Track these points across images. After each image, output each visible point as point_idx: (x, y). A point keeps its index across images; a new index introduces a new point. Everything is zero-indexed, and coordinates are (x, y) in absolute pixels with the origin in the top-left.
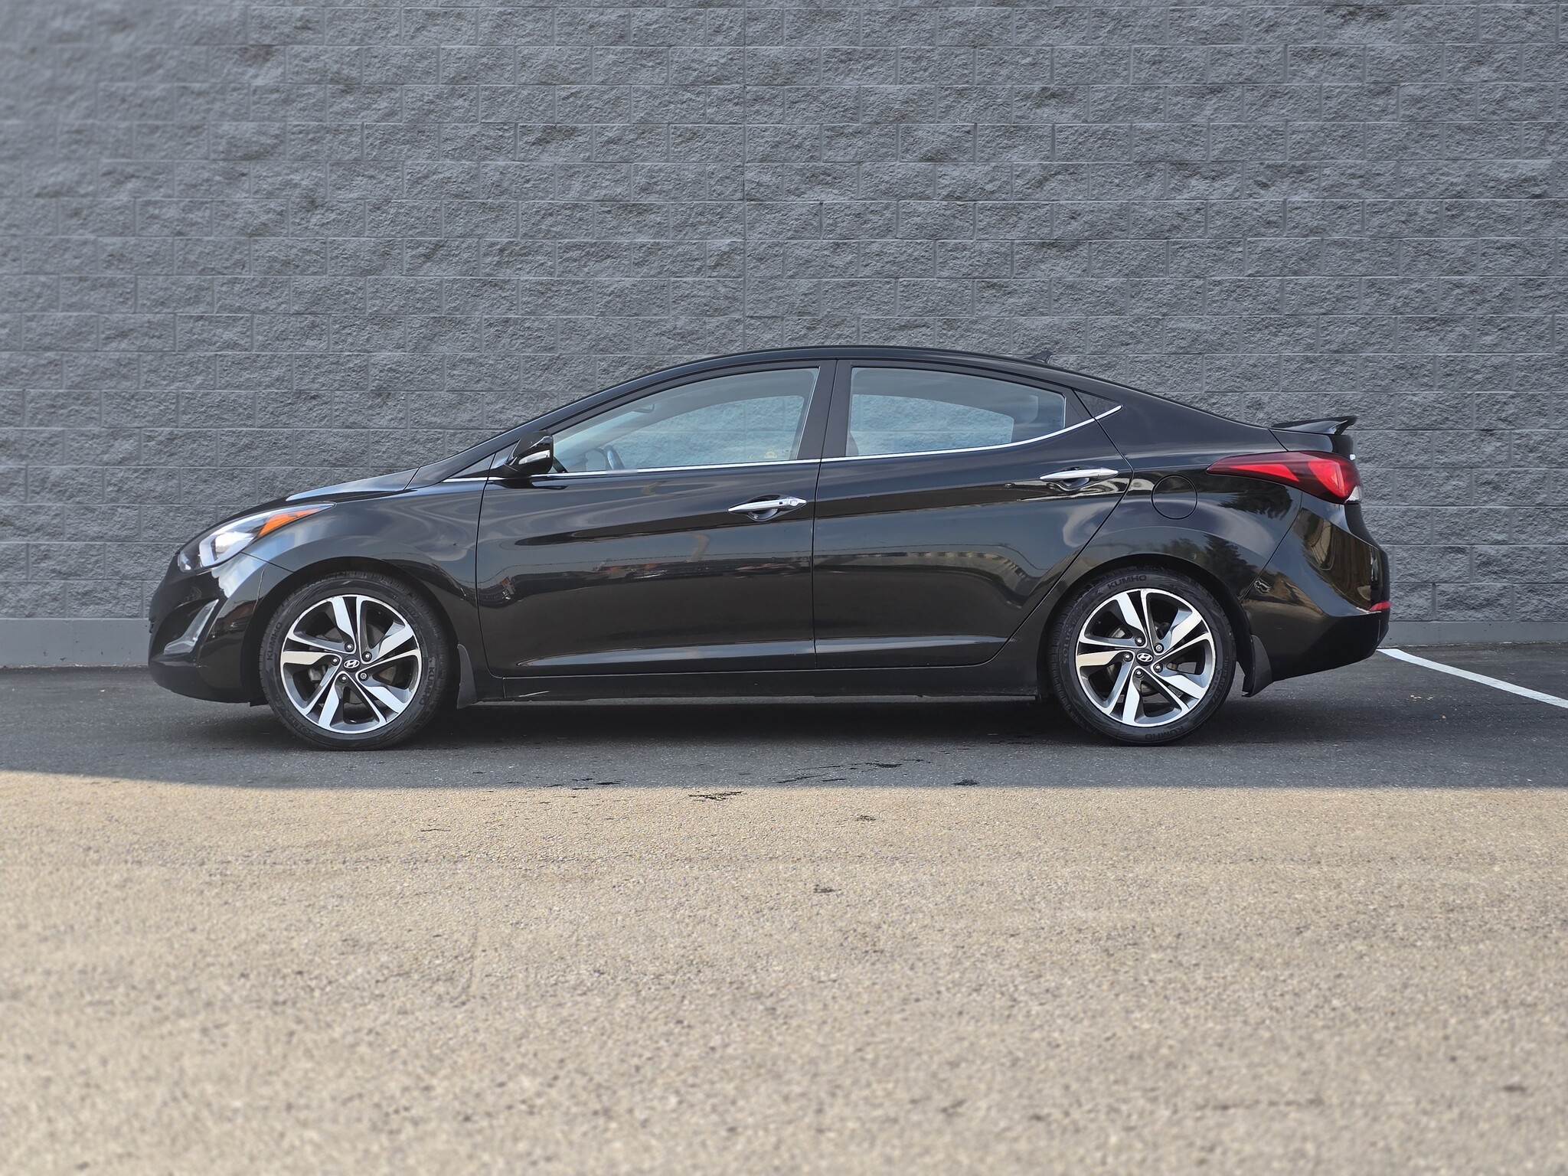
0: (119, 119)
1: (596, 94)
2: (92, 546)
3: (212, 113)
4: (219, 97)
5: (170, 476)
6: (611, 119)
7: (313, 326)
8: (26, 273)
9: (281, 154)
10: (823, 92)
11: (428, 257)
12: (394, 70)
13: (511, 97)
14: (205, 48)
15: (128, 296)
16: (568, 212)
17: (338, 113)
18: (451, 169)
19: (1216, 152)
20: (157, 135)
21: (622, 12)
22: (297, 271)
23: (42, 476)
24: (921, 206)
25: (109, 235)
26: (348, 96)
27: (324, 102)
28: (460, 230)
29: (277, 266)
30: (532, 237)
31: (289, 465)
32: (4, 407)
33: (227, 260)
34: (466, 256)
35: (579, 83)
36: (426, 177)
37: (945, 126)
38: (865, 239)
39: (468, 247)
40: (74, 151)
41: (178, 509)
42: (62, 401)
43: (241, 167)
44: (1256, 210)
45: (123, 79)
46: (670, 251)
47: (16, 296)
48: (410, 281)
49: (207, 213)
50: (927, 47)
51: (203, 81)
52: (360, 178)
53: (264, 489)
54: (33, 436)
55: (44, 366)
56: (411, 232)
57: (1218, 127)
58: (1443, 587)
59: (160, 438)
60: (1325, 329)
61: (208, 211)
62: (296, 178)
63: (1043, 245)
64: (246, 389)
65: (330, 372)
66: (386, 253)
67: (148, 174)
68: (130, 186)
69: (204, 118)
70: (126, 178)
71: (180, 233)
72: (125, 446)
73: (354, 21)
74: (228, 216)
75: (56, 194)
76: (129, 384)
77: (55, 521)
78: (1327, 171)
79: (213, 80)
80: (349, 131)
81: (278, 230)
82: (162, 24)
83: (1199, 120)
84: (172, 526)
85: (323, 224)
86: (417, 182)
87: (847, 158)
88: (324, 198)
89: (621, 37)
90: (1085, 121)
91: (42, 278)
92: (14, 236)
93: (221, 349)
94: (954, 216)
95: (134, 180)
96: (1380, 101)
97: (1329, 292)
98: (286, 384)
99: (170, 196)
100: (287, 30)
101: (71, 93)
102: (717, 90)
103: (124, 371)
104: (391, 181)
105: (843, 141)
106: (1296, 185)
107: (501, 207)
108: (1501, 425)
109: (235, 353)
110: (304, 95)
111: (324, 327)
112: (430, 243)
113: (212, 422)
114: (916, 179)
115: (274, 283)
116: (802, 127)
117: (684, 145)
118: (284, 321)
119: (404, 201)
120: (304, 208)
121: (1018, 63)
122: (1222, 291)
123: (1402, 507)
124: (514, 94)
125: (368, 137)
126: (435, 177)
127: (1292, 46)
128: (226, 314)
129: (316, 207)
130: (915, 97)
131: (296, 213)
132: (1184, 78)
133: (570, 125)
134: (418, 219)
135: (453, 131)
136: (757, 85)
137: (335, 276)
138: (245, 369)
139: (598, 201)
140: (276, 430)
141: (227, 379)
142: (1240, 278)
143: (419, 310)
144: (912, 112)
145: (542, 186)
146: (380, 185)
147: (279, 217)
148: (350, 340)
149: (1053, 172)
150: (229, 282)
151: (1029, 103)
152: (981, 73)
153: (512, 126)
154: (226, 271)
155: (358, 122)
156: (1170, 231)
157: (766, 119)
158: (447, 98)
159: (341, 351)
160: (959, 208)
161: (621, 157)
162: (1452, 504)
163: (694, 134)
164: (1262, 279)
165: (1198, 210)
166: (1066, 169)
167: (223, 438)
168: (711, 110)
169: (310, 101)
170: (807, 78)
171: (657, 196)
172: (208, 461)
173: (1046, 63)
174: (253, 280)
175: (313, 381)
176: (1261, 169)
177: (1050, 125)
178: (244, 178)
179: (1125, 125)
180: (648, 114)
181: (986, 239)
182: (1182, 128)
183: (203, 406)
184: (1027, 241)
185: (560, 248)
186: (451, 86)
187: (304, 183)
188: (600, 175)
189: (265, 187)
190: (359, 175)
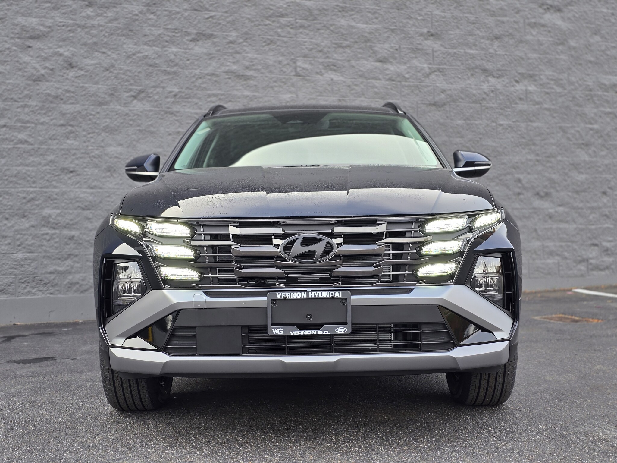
1: (223, 18)
3: (11, 11)
6: (231, 31)
7: (71, 132)
9: (52, 37)
10: (331, 25)
11: (135, 97)
13: (179, 16)
16: (209, 77)
17: (84, 17)
18: (148, 51)
19: (499, 66)
22: (62, 102)
24: (377, 83)
28: (153, 84)
29: (50, 99)
30: (191, 89)
31: (58, 209)
33: (20, 94)
34: (156, 97)
35: (214, 11)
36: (134, 54)
37: (387, 46)
39: (158, 93)
43: (28, 43)
44: (515, 92)
46: (261, 100)
48: (126, 110)
49: (8, 67)
50: (378, 8)
52: (96, 53)
53: (43, 223)
56: (126, 83)
57: (499, 55)
58: (591, 261)
60: (543, 147)
62: (61, 50)
63: (430, 104)
64: (32, 166)
65: (81, 158)
66: (112, 94)
69: (6, 14)
74: (20, 70)
78: (542, 77)
80: (90, 27)
81: (50, 78)
83: (491, 51)
85: (76, 77)
86: (129, 57)
87: (343, 58)
88: (77, 62)
90: (446, 48)
93: (17, 144)
94: (392, 89)
96: (560, 47)
98: (55, 164)
102: (283, 20)
104: (114, 56)
105: (341, 50)
106: (530, 82)
107: (175, 73)
108: (609, 190)
109: (25, 146)
110: (65, 6)
111: (77, 133)
112: (136, 89)
113: (11, 185)
114: (375, 70)
115: (48, 108)
116: (323, 42)
117: (266, 47)
118: (54, 129)
119: (122, 67)
120: (65, 67)
121: (416, 19)
122: (503, 129)
123: (575, 226)
124: (181, 14)
125: (102, 31)
126: (139, 55)
127: (527, 21)
128: (19, 124)
129: (72, 67)
130: (373, 31)
131: (61, 70)
132: (485, 31)
133: (211, 33)
134: (130, 76)
135: (148, 31)
136: (301, 19)
137: (84, 105)
138: (31, 155)
139: (224, 72)
140: (50, 190)
141: (21, 161)
142: (510, 123)
143: (131, 125)
144: (372, 38)
145: (196, 63)
146: (108, 58)
147: (51, 72)
148: (92, 140)
149: (433, 70)
150: (22, 106)
151: (422, 38)
152: (402, 22)
153: (180, 30)
154: (19, 100)
155: (96, 22)
156: (482, 100)
157: (305, 37)
158: (145, 14)
159: (87, 146)
160: (394, 85)
161: (236, 51)
162: (593, 225)
163: (271, 41)
164: (519, 124)
165: (492, 91)
166: (438, 69)
167: (19, 194)
168: (279, 30)
169: (69, 9)
170: (324, 18)
171: (253, 71)
172: (9, 207)
173: (429, 19)
174: (36, 106)
175: (71, 163)
176: (516, 74)
177: (431, 48)
178: (30, 49)
179: (462, 51)
180: (249, 30)
181: (405, 101)
182: (485, 54)
183: (6, 176)
184: (423, 102)
185: (206, 96)
186: (147, 8)
187: (66, 54)
188: (225, 59)
189: (43, 54)
190: (96, 51)
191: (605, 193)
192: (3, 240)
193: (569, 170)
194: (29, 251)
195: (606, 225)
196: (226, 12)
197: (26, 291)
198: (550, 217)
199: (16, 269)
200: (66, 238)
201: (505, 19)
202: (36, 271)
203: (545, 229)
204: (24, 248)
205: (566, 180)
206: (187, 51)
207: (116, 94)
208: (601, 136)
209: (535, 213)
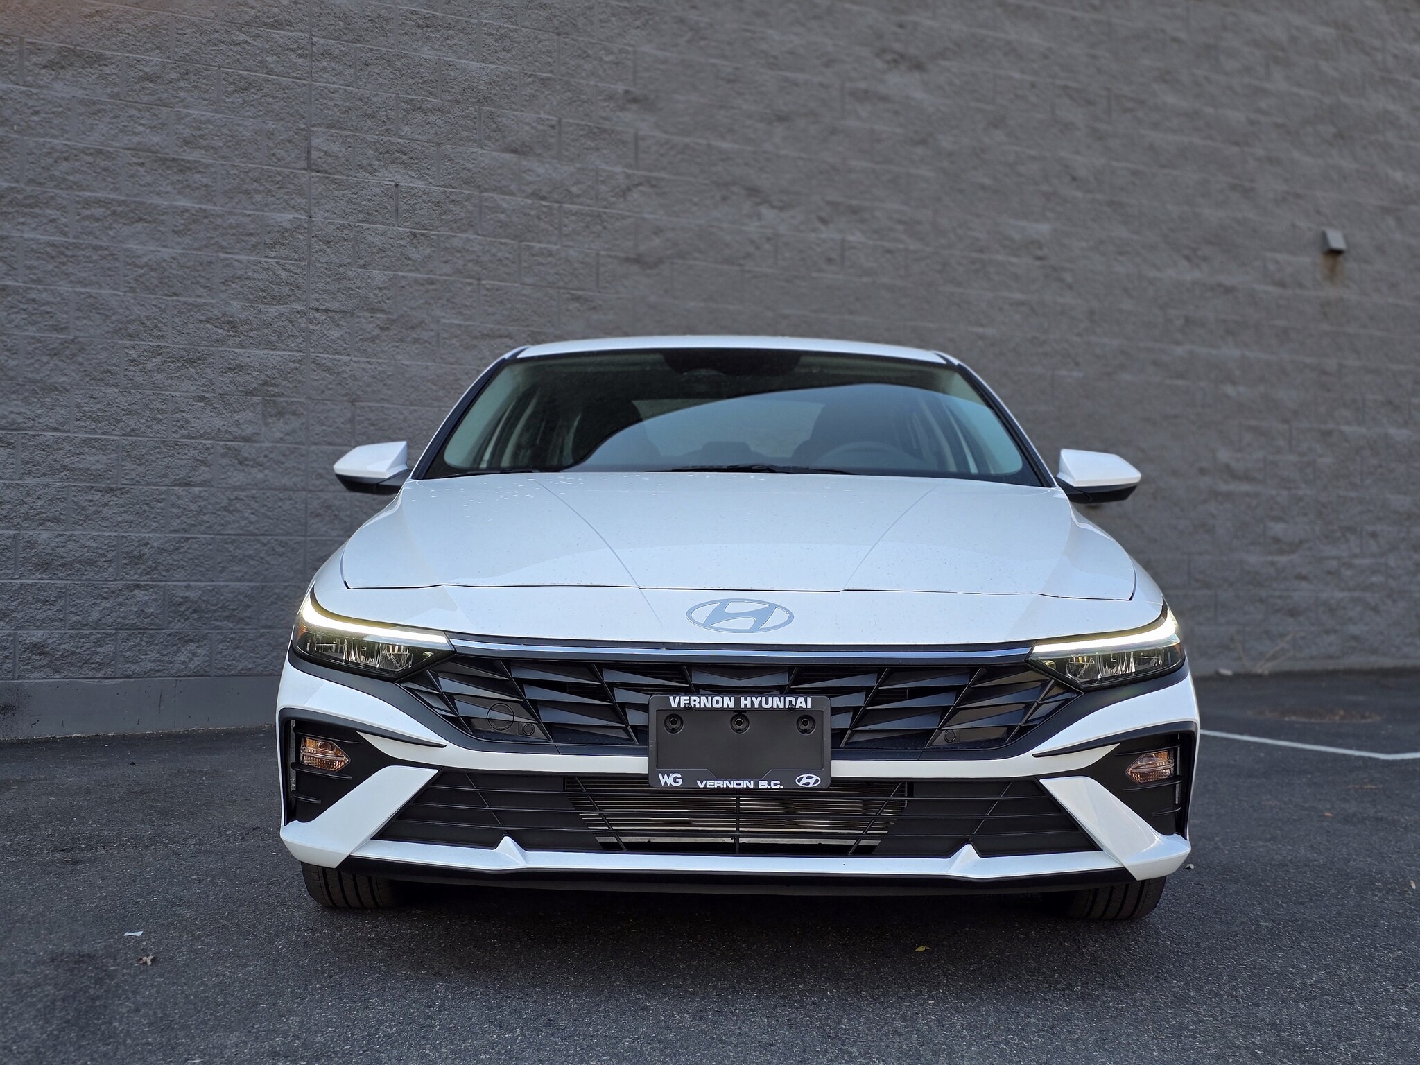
1: (129, 17)
6: (147, 51)
10: (399, 57)
16: (89, 159)
19: (784, 182)
24: (504, 201)
30: (40, 184)
37: (529, 116)
38: (444, 231)
44: (818, 245)
46: (219, 221)
50: (511, 27)
63: (627, 260)
78: (878, 214)
83: (768, 147)
87: (425, 138)
90: (666, 132)
94: (539, 219)
96: (920, 150)
102: (280, 36)
105: (421, 117)
106: (851, 225)
114: (499, 171)
116: (377, 95)
117: (237, 95)
121: (601, 59)
127: (848, 85)
130: (498, 79)
132: (755, 101)
133: (95, 51)
136: (324, 38)
139: (128, 149)
142: (806, 312)
144: (495, 95)
145: (55, 122)
149: (635, 183)
151: (612, 105)
152: (565, 64)
153: (16, 39)
156: (744, 258)
157: (334, 79)
160: (544, 209)
161: (159, 99)
164: (825, 315)
165: (769, 239)
166: (648, 181)
168: (270, 59)
170: (382, 39)
171: (203, 152)
173: (630, 64)
176: (822, 204)
177: (632, 131)
179: (703, 141)
180: (192, 51)
181: (571, 247)
182: (754, 153)
184: (612, 254)
185: (78, 202)
188: (131, 117)
201: (800, 77)
206: (34, 91)
208: (1003, 354)
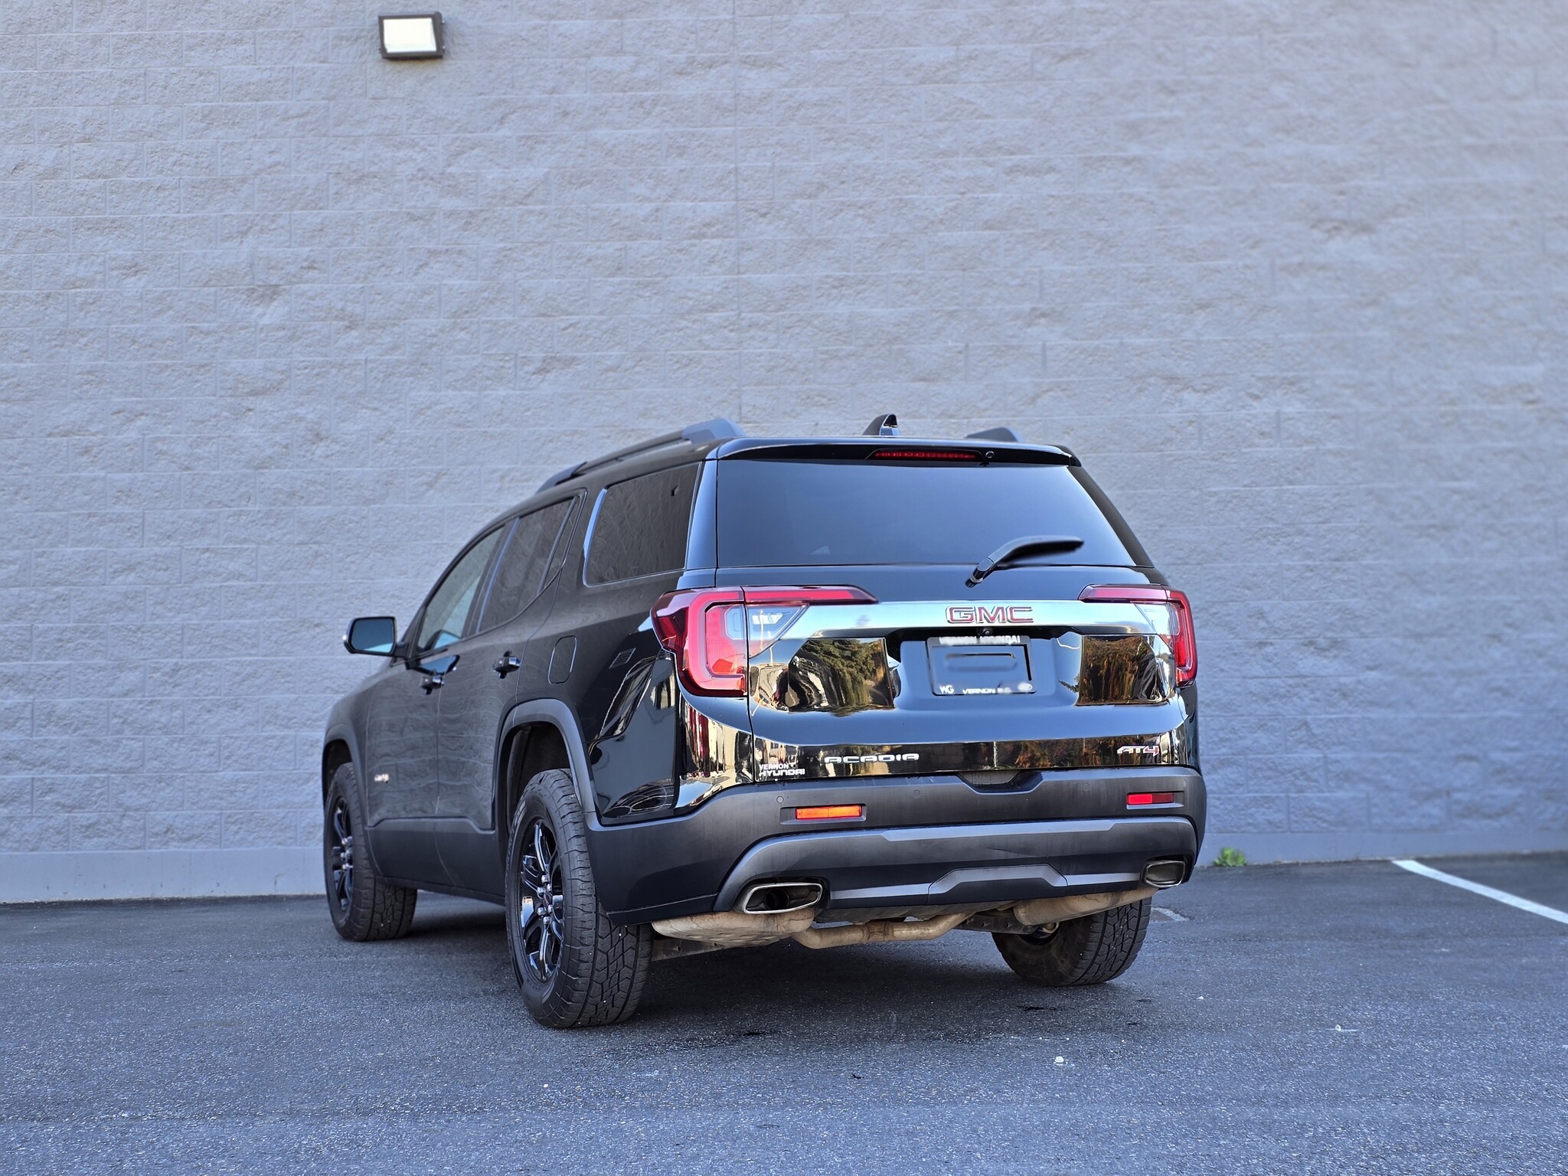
0: (130, 359)
1: (595, 324)
2: (97, 778)
3: (219, 350)
4: (226, 335)
5: (173, 707)
6: (609, 348)
7: (317, 555)
8: (37, 511)
9: (287, 389)
10: (817, 316)
11: (430, 485)
12: (397, 306)
13: (511, 329)
14: (213, 289)
15: (136, 530)
16: (568, 438)
17: (342, 348)
18: (454, 399)
19: (1207, 366)
20: (167, 374)
21: (618, 245)
22: (302, 502)
23: (48, 710)
25: (118, 472)
26: (353, 332)
27: (329, 338)
28: (462, 459)
29: (283, 497)
31: (293, 692)
32: (12, 642)
33: (233, 493)
34: (468, 483)
35: (578, 314)
36: (429, 408)
37: (936, 346)
39: (470, 475)
40: (87, 391)
41: (182, 739)
42: (69, 635)
43: (248, 403)
44: (1249, 421)
45: (134, 321)
47: (26, 533)
48: (413, 509)
49: (214, 448)
50: (918, 272)
51: (210, 322)
52: (364, 410)
53: (267, 717)
54: (39, 670)
55: (52, 601)
56: (414, 462)
57: (1208, 342)
58: (1457, 796)
59: (166, 669)
60: (1324, 537)
61: (215, 446)
62: (301, 411)
64: (251, 618)
65: (333, 600)
66: (389, 483)
67: (157, 411)
68: (139, 423)
69: (212, 356)
70: (136, 416)
71: (187, 468)
72: (131, 678)
73: (358, 260)
74: (235, 450)
75: (67, 433)
76: (135, 616)
77: (60, 755)
78: (1318, 382)
79: (222, 320)
80: (353, 365)
81: (283, 462)
82: (172, 267)
83: (1188, 335)
84: (175, 756)
85: (328, 456)
86: (420, 412)
87: (842, 380)
88: (328, 430)
89: (619, 269)
90: (1077, 339)
91: (53, 515)
92: (26, 474)
93: (228, 580)
95: (143, 417)
96: (1370, 312)
97: (1326, 501)
98: (289, 612)
99: (178, 433)
100: (292, 269)
101: (82, 336)
102: (713, 317)
103: (131, 603)
104: (393, 413)
105: (836, 364)
106: (1288, 396)
107: (502, 435)
108: (1508, 630)
109: (241, 583)
110: (309, 332)
111: (328, 556)
112: (432, 471)
113: (216, 652)
114: (910, 398)
115: (279, 514)
116: (797, 351)
117: (681, 371)
118: (288, 552)
119: (407, 431)
120: (309, 440)
121: (1006, 285)
122: (1218, 502)
123: (1412, 714)
124: (515, 326)
125: (371, 371)
126: (438, 407)
127: (1279, 262)
128: (231, 546)
129: (322, 439)
130: (907, 320)
131: (300, 446)
132: (1171, 294)
133: (570, 354)
134: (421, 448)
135: (456, 363)
136: (751, 312)
137: (339, 505)
138: (250, 599)
139: (597, 427)
140: (279, 658)
141: (232, 609)
142: (1236, 488)
143: (422, 536)
144: (904, 334)
145: (542, 414)
146: (384, 417)
147: (284, 450)
148: (353, 567)
149: (1045, 388)
150: (235, 514)
151: (1019, 323)
152: (972, 295)
153: (513, 356)
154: (232, 504)
155: (364, 358)
156: (1162, 444)
157: (761, 344)
158: (449, 331)
159: (345, 579)
160: (954, 426)
161: (621, 384)
162: (1462, 711)
163: (691, 360)
164: (1258, 489)
165: (1191, 422)
166: (1058, 386)
167: (228, 667)
168: (707, 337)
169: (316, 338)
170: (800, 304)
172: (212, 691)
173: (1035, 283)
174: (259, 511)
175: (317, 609)
176: (1253, 380)
177: (1040, 343)
178: (251, 413)
179: (1115, 341)
180: (645, 342)
182: (1171, 344)
183: (207, 636)
186: (453, 320)
187: (310, 416)
188: (599, 401)
189: (271, 421)
190: (363, 408)
191: (1496, 637)
192: (202, 748)
193: (1396, 587)
194: (244, 767)
195: (1501, 713)
196: (601, 313)
197: (238, 837)
198: (1344, 695)
199: (221, 799)
200: (304, 744)
202: (255, 803)
203: (1331, 720)
204: (236, 761)
205: (1386, 611)
206: (526, 392)
207: (396, 482)
208: (1485, 506)
209: (1305, 685)
